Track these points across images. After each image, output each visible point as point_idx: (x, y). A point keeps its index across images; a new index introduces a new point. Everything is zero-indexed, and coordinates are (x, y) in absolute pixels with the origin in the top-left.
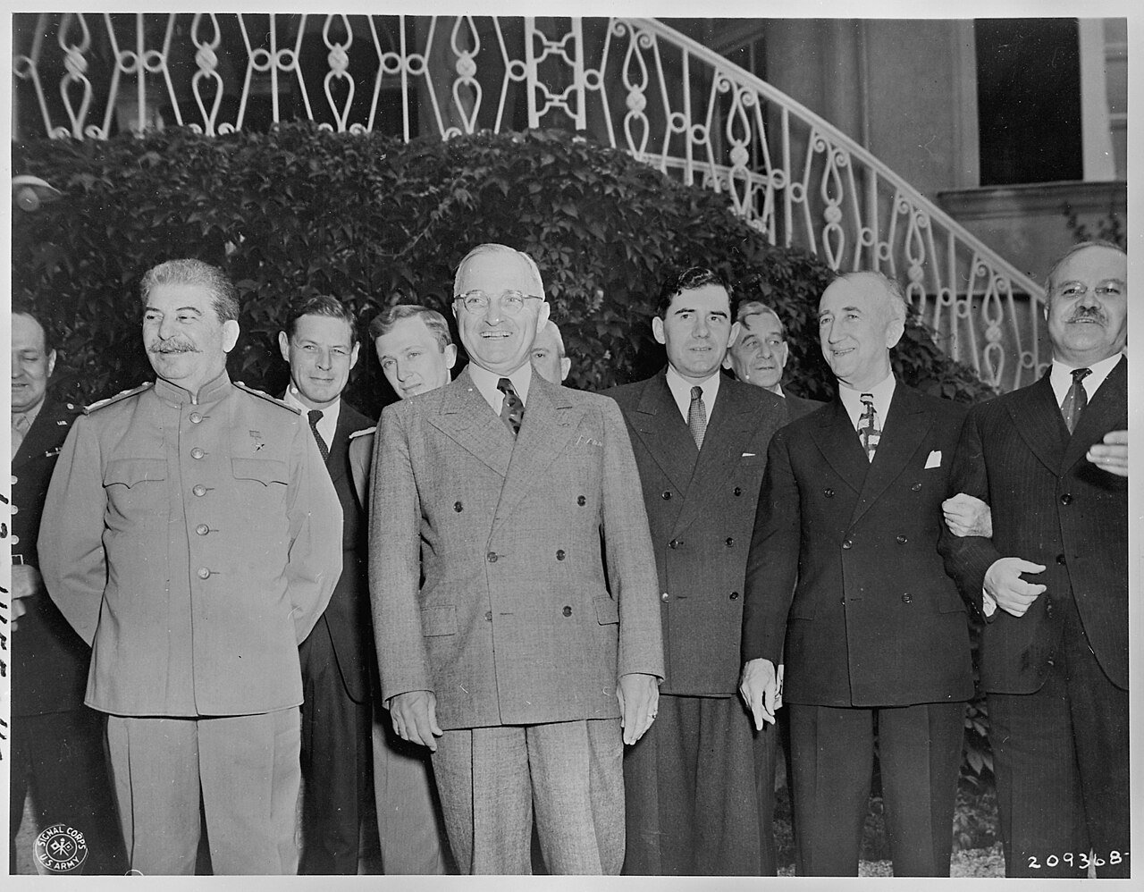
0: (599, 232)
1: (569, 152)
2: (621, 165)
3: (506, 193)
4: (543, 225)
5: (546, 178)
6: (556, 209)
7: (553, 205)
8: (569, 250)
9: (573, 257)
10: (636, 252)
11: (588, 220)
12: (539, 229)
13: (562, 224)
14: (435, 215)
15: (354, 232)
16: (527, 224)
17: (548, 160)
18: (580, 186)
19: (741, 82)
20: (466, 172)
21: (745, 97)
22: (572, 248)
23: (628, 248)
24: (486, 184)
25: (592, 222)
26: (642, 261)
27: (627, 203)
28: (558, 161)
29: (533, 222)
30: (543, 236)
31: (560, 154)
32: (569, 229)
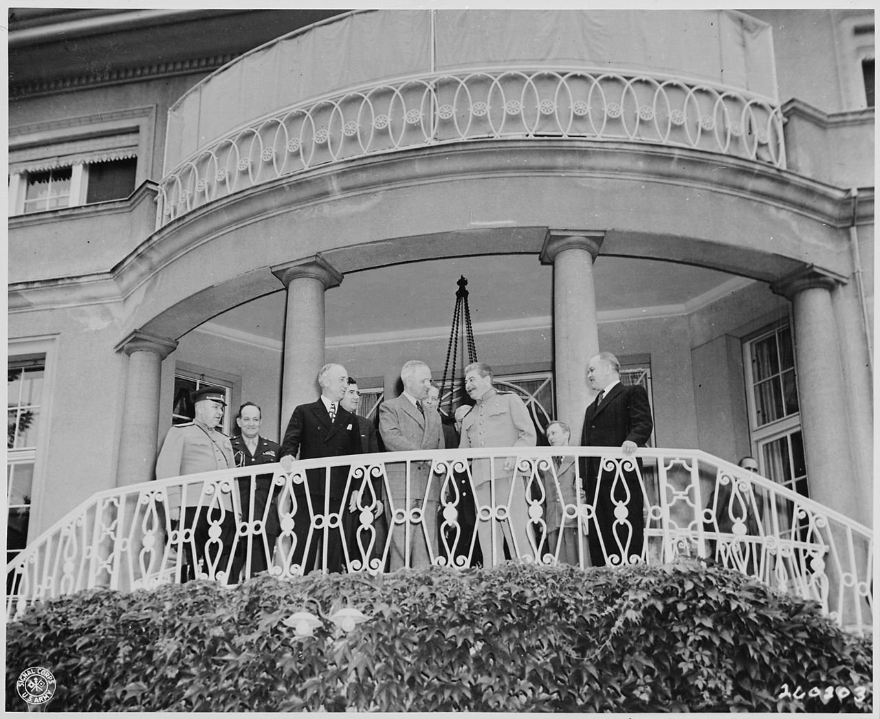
0: (728, 637)
1: (703, 579)
2: (737, 582)
3: (661, 611)
4: (689, 634)
5: (688, 600)
6: (697, 622)
7: (695, 619)
8: (708, 653)
9: (712, 658)
10: (755, 650)
11: (719, 628)
12: (685, 637)
13: (701, 633)
14: (614, 630)
15: (555, 640)
16: (676, 633)
17: (689, 586)
18: (711, 603)
19: (814, 511)
20: (632, 597)
21: (818, 521)
22: (710, 651)
23: (750, 647)
24: (647, 605)
25: (722, 630)
26: (761, 657)
27: (746, 613)
28: (696, 586)
29: (681, 632)
30: (688, 643)
31: (696, 580)
32: (707, 637)
